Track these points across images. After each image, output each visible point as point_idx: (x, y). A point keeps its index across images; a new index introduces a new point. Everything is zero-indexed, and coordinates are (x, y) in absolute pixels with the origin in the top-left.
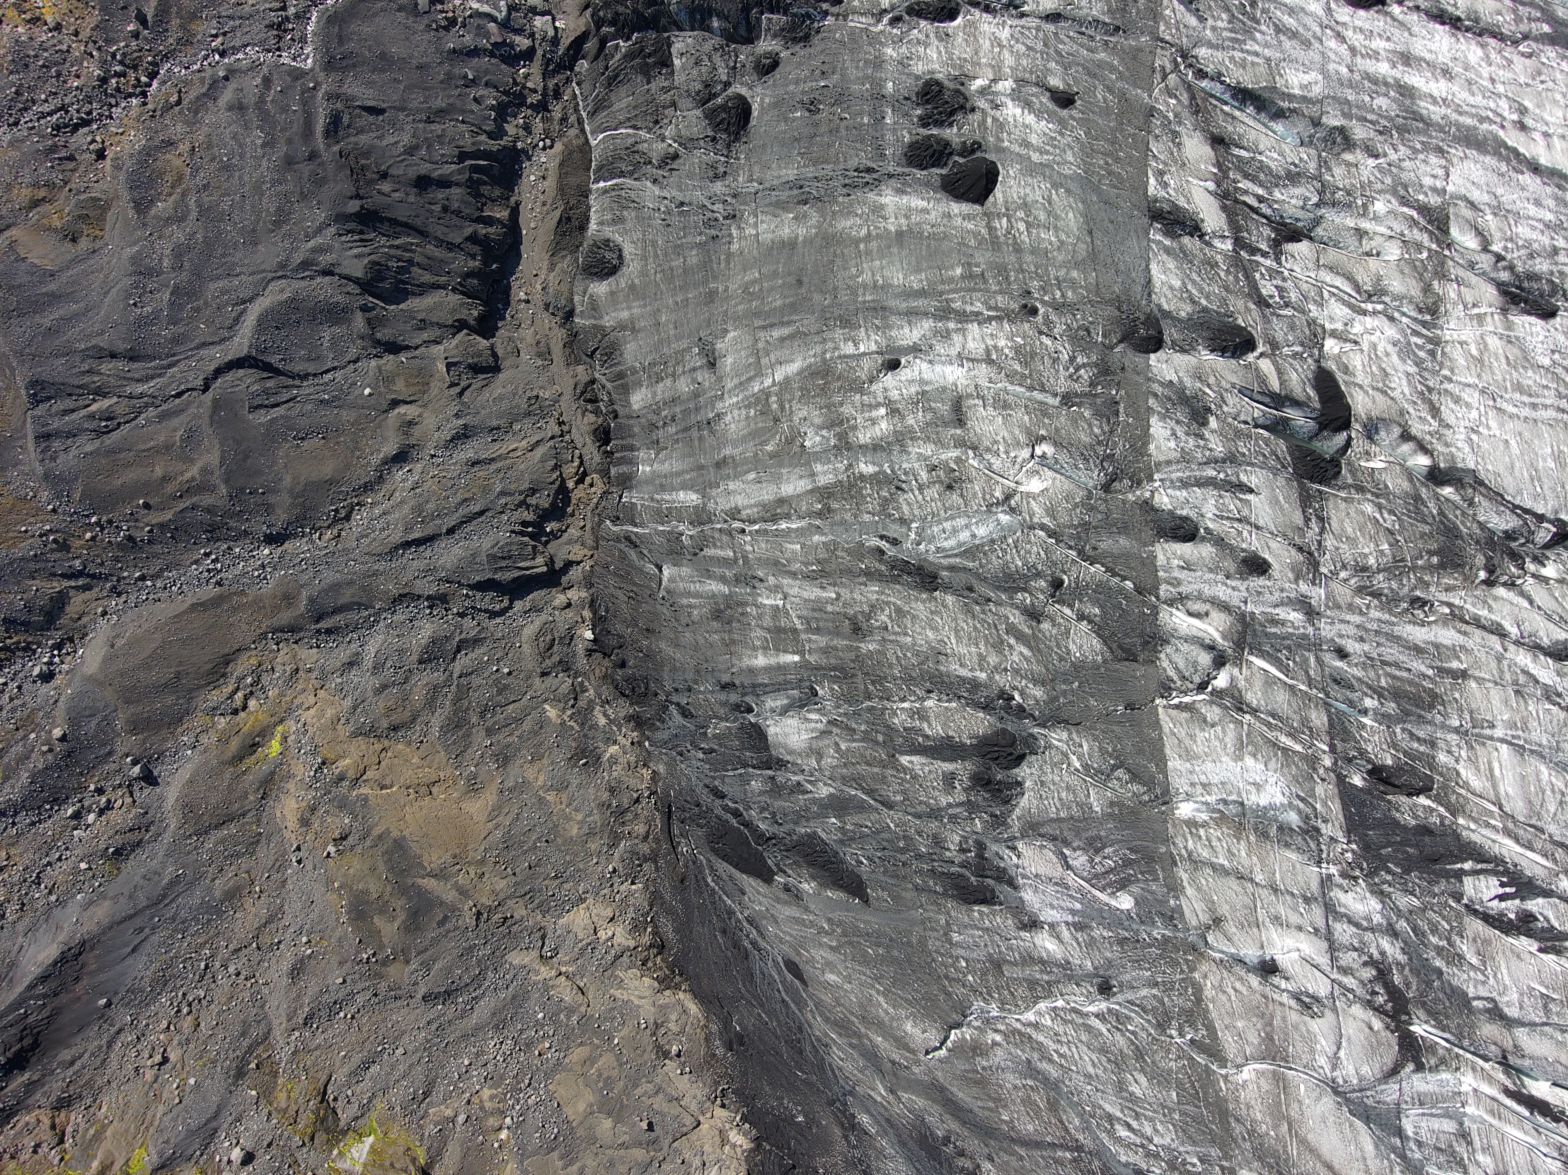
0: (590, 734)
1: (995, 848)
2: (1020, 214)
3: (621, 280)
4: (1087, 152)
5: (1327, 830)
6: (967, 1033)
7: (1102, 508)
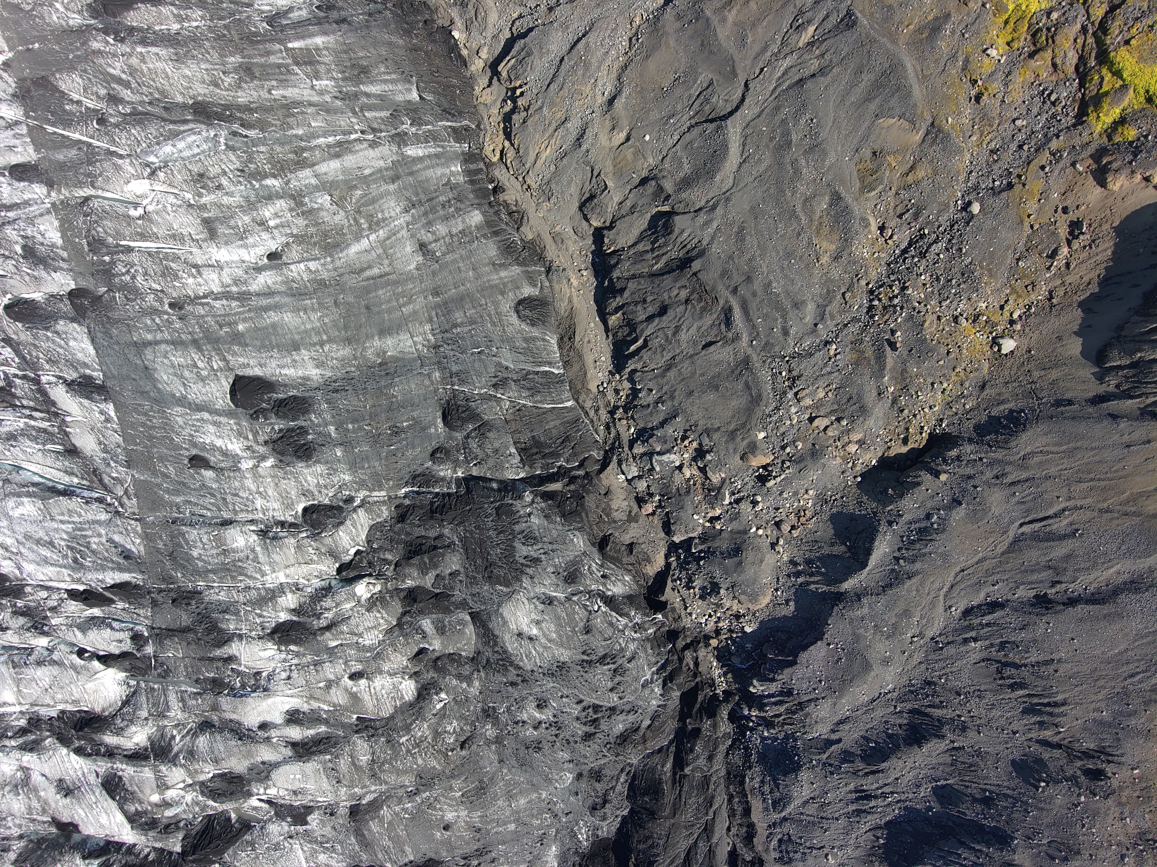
2: (204, 373)
3: (513, 297)
4: (167, 425)
7: (81, 177)
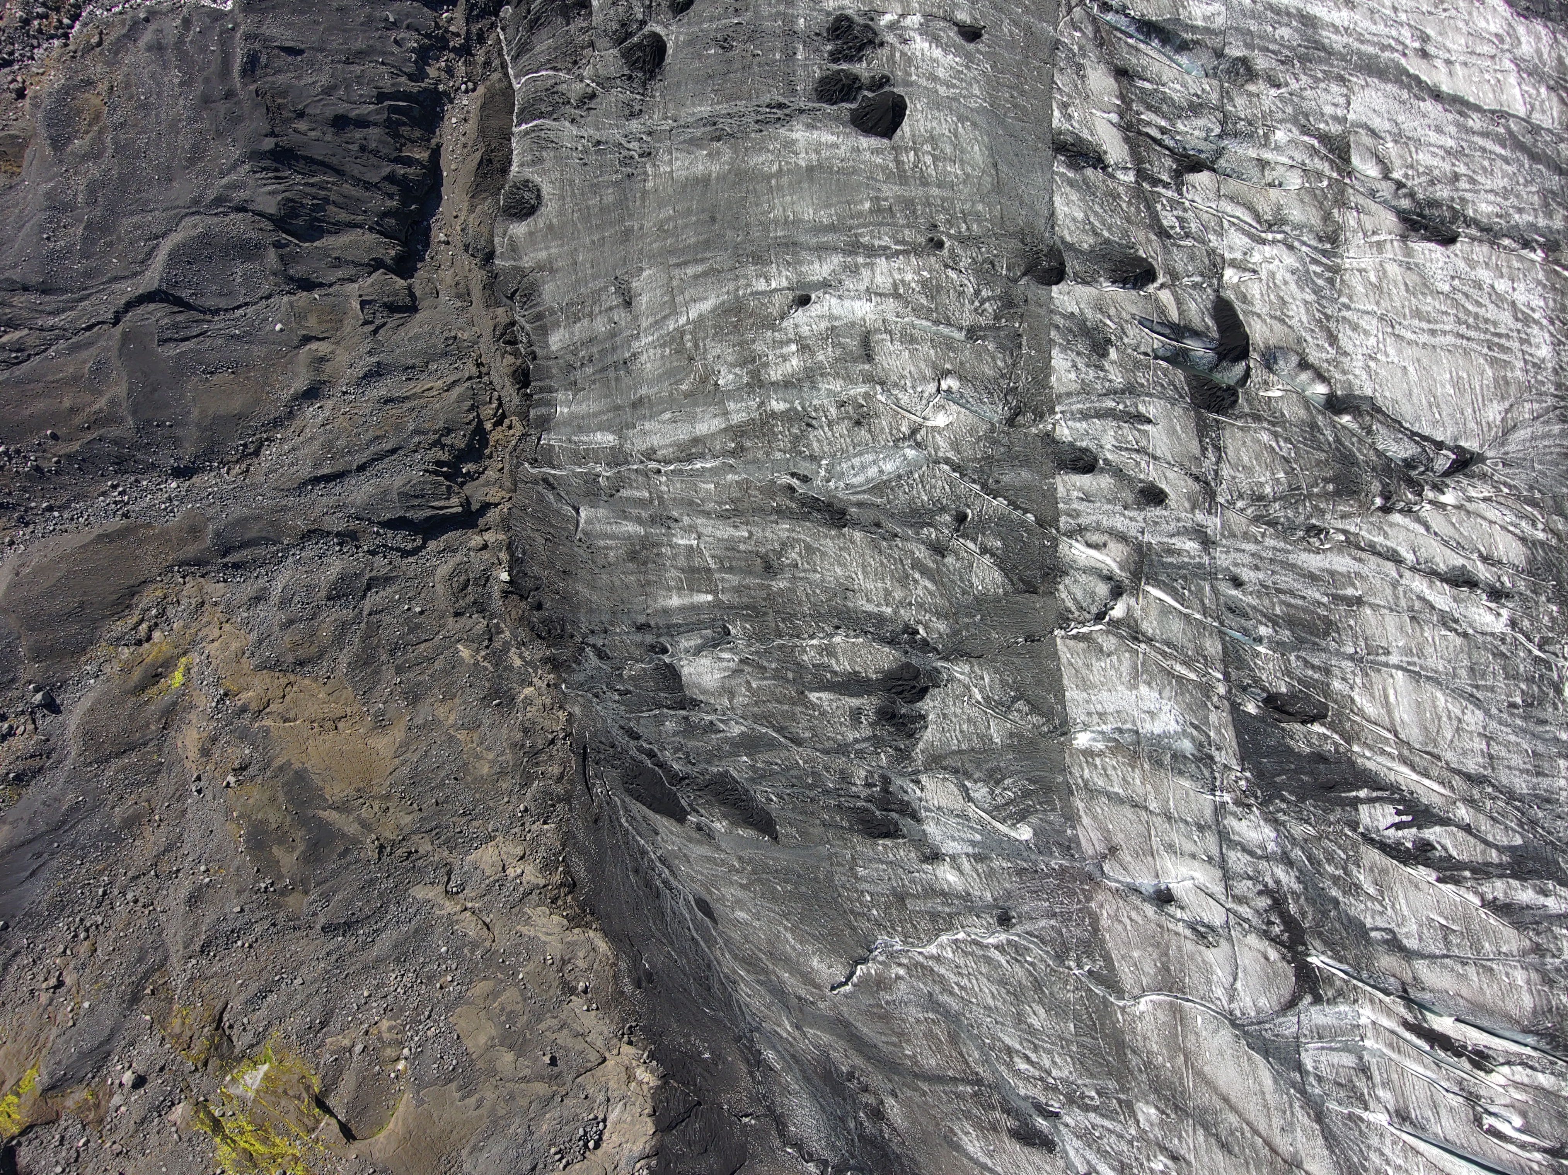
0: (505, 675)
1: (899, 781)
2: (927, 147)
3: (539, 221)
4: (993, 86)
5: (1220, 758)
6: (872, 968)
7: (1005, 441)
